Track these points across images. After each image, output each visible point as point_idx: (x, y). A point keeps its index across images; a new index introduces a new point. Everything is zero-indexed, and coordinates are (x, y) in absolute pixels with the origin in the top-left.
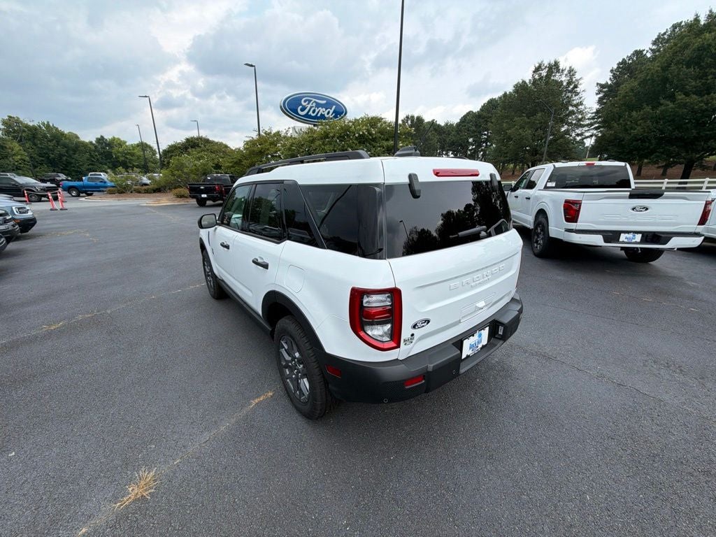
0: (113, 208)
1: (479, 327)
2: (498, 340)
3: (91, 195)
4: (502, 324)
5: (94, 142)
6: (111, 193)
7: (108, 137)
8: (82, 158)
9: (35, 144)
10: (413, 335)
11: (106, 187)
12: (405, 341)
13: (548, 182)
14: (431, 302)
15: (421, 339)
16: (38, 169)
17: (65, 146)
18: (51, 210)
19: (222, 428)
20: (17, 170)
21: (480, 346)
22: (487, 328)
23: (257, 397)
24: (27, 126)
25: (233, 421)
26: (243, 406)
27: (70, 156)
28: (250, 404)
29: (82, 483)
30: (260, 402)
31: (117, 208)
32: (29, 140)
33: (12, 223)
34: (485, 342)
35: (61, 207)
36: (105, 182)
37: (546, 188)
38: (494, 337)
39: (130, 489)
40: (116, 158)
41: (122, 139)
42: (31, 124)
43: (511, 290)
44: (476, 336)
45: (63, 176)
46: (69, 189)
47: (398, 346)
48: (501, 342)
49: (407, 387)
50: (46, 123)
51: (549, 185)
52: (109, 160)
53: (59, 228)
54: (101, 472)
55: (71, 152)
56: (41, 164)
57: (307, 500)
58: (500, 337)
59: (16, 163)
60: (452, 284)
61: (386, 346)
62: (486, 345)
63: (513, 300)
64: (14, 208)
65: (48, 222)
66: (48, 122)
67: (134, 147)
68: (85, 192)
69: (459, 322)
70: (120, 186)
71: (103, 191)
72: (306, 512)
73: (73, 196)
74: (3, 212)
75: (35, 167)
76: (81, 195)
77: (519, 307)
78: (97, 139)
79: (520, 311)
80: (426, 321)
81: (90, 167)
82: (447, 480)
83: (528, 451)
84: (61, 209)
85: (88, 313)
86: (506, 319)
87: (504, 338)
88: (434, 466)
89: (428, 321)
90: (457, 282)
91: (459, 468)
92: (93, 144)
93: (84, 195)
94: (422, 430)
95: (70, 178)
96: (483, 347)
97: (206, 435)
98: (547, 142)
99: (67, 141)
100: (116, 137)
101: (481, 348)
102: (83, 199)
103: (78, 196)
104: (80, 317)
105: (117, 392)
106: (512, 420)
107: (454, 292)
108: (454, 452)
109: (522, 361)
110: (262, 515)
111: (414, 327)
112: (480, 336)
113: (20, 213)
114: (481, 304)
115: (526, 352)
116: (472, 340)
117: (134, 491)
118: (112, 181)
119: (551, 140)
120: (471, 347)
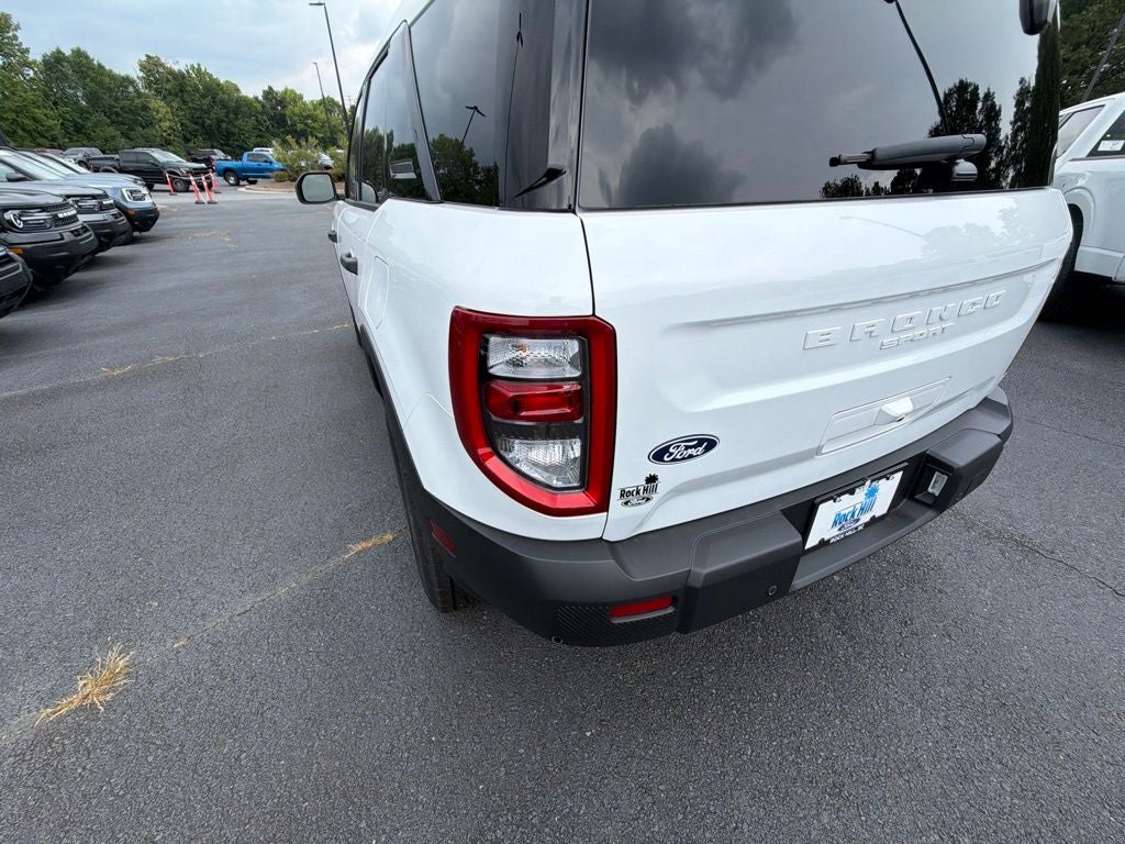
0: (278, 203)
1: (873, 471)
2: (924, 509)
3: (254, 183)
4: (945, 467)
5: (261, 98)
6: (280, 180)
7: (279, 88)
8: (246, 124)
9: (184, 102)
10: (652, 479)
11: (272, 171)
12: (623, 493)
13: (1104, 138)
14: (727, 383)
15: (682, 490)
16: (191, 144)
17: (224, 105)
18: (197, 203)
19: (282, 591)
20: (165, 145)
21: (866, 518)
22: (899, 476)
23: (363, 540)
24: (171, 72)
25: (305, 580)
26: (333, 553)
27: (230, 122)
28: (347, 551)
29: (19, 651)
30: (364, 551)
31: (282, 202)
32: (176, 95)
33: (115, 211)
34: (881, 506)
35: (208, 199)
36: (271, 162)
37: (1095, 153)
38: (911, 498)
39: (81, 683)
40: (292, 125)
41: (298, 92)
42: (176, 68)
43: (987, 378)
44: (861, 495)
45: (220, 154)
46: (225, 173)
47: (602, 506)
48: (930, 513)
49: (617, 621)
50: (196, 66)
51: (1106, 146)
52: (282, 129)
53: (196, 228)
54: (56, 637)
55: (232, 116)
56: (196, 136)
57: (376, 793)
58: (929, 501)
59: (164, 134)
60: (817, 328)
61: (563, 501)
62: (882, 517)
63: (987, 404)
64: (124, 190)
65: (185, 219)
66: (199, 65)
67: (316, 106)
68: (246, 178)
69: (818, 451)
70: (291, 168)
71: (268, 177)
72: (363, 825)
73: (232, 185)
74: (101, 192)
75: (187, 140)
76: (242, 183)
77: (1003, 425)
78: (264, 92)
79: (1004, 436)
80: (700, 442)
81: (259, 140)
82: (707, 828)
83: (945, 795)
84: (209, 203)
85: (173, 354)
86: (961, 455)
87: (941, 504)
88: (682, 780)
89: (710, 444)
90: (834, 326)
91: (744, 800)
92: (260, 102)
93: (245, 183)
94: (674, 677)
95: (229, 158)
96: (874, 520)
97: (249, 600)
98: (1097, 74)
99: (226, 96)
100: (290, 88)
101: (867, 525)
102: (243, 189)
103: (238, 184)
104: (158, 360)
105: (148, 491)
106: (912, 697)
107: (815, 356)
108: (740, 752)
109: (958, 548)
110: (277, 804)
111: (659, 455)
112: (872, 493)
113: (135, 199)
114: (901, 406)
115: (970, 526)
116: (846, 503)
117: (88, 688)
118: (279, 160)
119: (1105, 72)
120: (839, 520)
